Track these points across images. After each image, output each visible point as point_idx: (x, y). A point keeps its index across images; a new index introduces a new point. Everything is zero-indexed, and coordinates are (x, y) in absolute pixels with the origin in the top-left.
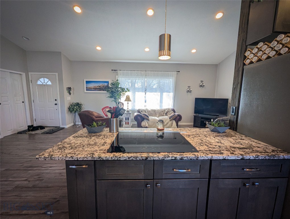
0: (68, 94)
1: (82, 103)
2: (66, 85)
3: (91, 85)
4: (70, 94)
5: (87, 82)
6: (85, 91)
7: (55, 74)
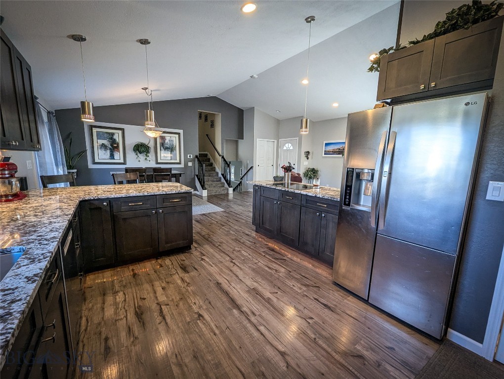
0: (306, 158)
1: (319, 169)
2: (304, 150)
3: (330, 148)
4: (308, 158)
5: (327, 144)
6: (324, 155)
7: (296, 138)
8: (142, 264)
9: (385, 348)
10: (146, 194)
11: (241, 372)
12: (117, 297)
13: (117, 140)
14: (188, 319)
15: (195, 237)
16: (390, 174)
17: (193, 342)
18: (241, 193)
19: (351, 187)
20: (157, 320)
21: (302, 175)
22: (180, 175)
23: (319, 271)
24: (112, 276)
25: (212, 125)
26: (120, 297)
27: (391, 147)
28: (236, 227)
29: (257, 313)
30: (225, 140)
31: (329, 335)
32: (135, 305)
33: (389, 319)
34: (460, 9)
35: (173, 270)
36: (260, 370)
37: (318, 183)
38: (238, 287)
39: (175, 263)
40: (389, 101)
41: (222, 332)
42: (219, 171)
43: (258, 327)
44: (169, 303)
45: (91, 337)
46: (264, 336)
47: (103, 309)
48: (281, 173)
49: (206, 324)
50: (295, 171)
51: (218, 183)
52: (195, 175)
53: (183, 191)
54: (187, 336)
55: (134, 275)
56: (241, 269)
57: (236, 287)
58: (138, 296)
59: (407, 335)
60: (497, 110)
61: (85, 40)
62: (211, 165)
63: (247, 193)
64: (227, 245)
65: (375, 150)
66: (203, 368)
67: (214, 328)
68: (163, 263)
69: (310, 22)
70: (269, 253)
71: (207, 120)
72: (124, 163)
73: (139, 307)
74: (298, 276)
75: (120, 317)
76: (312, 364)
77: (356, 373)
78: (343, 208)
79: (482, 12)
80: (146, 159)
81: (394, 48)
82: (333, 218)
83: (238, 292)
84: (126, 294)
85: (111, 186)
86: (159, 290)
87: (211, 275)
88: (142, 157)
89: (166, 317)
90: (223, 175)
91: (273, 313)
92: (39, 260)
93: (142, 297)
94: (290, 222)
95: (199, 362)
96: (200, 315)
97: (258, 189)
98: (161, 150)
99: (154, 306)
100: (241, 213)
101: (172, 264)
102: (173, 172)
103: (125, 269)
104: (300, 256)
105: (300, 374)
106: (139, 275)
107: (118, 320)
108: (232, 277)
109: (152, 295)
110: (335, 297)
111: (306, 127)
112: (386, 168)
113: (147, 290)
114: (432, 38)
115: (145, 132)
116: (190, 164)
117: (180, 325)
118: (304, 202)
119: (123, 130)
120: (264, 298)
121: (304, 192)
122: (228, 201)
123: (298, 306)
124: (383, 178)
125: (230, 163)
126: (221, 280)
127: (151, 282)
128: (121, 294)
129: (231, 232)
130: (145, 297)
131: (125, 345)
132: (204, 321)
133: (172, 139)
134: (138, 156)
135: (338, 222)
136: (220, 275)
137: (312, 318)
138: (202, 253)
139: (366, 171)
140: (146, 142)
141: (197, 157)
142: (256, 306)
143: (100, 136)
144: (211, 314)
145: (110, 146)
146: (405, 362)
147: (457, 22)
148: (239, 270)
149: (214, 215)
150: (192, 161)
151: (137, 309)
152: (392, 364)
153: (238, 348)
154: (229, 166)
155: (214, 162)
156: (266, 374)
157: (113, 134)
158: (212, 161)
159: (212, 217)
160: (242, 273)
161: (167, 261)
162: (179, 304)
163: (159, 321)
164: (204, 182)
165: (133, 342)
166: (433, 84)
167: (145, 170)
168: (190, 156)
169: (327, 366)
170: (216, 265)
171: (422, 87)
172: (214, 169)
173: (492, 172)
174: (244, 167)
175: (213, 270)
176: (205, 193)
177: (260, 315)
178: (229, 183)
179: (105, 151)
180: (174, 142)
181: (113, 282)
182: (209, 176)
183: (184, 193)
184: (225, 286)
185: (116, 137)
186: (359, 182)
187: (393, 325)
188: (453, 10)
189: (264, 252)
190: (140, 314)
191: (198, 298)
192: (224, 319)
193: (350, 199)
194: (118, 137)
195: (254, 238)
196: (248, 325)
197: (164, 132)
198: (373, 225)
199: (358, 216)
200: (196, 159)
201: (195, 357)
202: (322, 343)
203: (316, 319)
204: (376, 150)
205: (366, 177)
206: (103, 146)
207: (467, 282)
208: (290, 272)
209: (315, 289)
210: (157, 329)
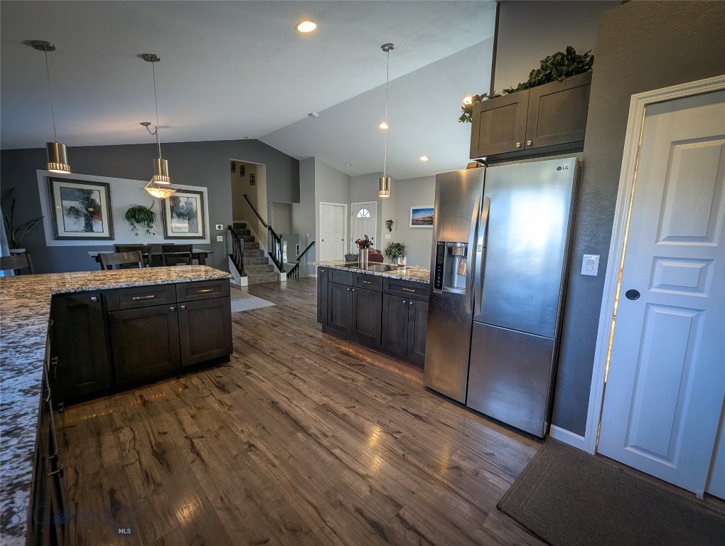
0: (388, 230)
1: (405, 245)
2: (385, 219)
3: (420, 216)
4: (390, 230)
5: (415, 211)
6: (411, 226)
7: (374, 202)
8: (155, 388)
9: (483, 454)
10: (159, 282)
11: (311, 504)
12: (120, 435)
13: (98, 201)
14: (234, 452)
15: (236, 344)
16: (485, 247)
17: (244, 479)
18: (298, 280)
19: (442, 265)
20: (188, 458)
21: (383, 253)
22: (206, 254)
23: (407, 376)
24: (106, 407)
25: (253, 181)
26: (125, 435)
27: (484, 215)
28: (294, 327)
29: (330, 434)
30: (273, 204)
31: (420, 449)
32: (151, 443)
33: (489, 423)
34: (555, 56)
35: (205, 391)
36: (337, 500)
37: (404, 262)
38: (302, 404)
39: (207, 381)
40: (484, 159)
41: (283, 462)
42: (265, 248)
43: (332, 451)
44: (204, 434)
45: (86, 493)
46: (340, 460)
47: (100, 453)
48: (355, 250)
49: (262, 455)
50: (374, 247)
51: (264, 266)
52: (227, 255)
53: (216, 277)
54: (235, 473)
55: (145, 403)
56: (304, 382)
57: (298, 404)
58: (154, 430)
59: (507, 438)
60: (589, 176)
61: (53, 49)
62: (253, 239)
63: (308, 279)
64: (283, 352)
65: (467, 219)
66: (261, 509)
67: (272, 458)
68: (188, 384)
69: (388, 50)
70: (343, 358)
71: (243, 173)
72: (111, 238)
73: (159, 445)
74: (382, 385)
75: (129, 462)
76: (399, 483)
77: (451, 485)
78: (434, 291)
79: (576, 64)
80: (148, 231)
81: (488, 94)
82: (423, 306)
83: (302, 410)
84: (134, 429)
85: (97, 272)
86: (187, 420)
87: (262, 392)
88: (141, 228)
89: (202, 453)
90: (270, 254)
91: (351, 433)
92: (28, 371)
93: (161, 431)
94: (369, 316)
95: (254, 501)
96: (251, 446)
97: (325, 272)
98: (172, 217)
99: (181, 441)
100: (301, 308)
101: (203, 382)
102: (195, 251)
103: (128, 396)
104: (384, 359)
105: (386, 496)
106: (151, 402)
107: (127, 465)
108: (292, 393)
109: (176, 427)
110: (427, 404)
111: (387, 189)
112: (481, 241)
113: (167, 421)
114: (527, 88)
115: (147, 189)
116: (220, 239)
117: (223, 460)
118: (386, 288)
119: (107, 186)
120: (337, 415)
121: (385, 275)
122: (280, 291)
123: (382, 420)
124: (478, 253)
125: (281, 236)
126: (277, 398)
127: (173, 410)
128: (126, 431)
129: (288, 334)
130: (166, 430)
131: (143, 496)
132: (258, 452)
133: (191, 200)
134: (135, 227)
135: (429, 310)
136: (276, 391)
137: (399, 432)
138: (246, 365)
139: (459, 245)
140: (147, 205)
141: (230, 228)
142: (327, 426)
143: (66, 195)
144: (267, 442)
145: (85, 211)
146: (505, 467)
147: (551, 71)
148: (301, 384)
149: (261, 312)
150: (224, 234)
151: (155, 448)
152: (490, 470)
153: (306, 478)
154: (279, 241)
155: (256, 236)
156: (345, 502)
157: (90, 192)
158: (253, 233)
159: (258, 314)
160: (306, 386)
161: (195, 380)
162: (218, 434)
163: (191, 460)
164: (242, 266)
165: (154, 491)
166: (529, 143)
167: (149, 248)
168: (219, 227)
169: (419, 484)
170: (269, 379)
171: (518, 145)
172: (257, 246)
173: (586, 244)
174: (302, 243)
175: (265, 386)
176: (244, 281)
177: (333, 436)
178: (281, 267)
179: (76, 218)
180: (194, 206)
181: (110, 415)
182: (250, 256)
183: (218, 280)
184: (283, 404)
185: (95, 196)
186: (451, 258)
187: (493, 429)
188: (548, 57)
189: (335, 357)
190: (160, 455)
191: (246, 424)
192: (286, 447)
193: (441, 280)
194: (99, 196)
195: (321, 340)
196: (319, 450)
197: (178, 191)
198: (469, 311)
199: (451, 301)
200: (229, 232)
201: (249, 497)
202: (412, 459)
203: (404, 432)
204: (469, 220)
205: (459, 252)
206: (73, 211)
207: (567, 370)
208: (371, 380)
209: (403, 398)
210: (190, 470)
